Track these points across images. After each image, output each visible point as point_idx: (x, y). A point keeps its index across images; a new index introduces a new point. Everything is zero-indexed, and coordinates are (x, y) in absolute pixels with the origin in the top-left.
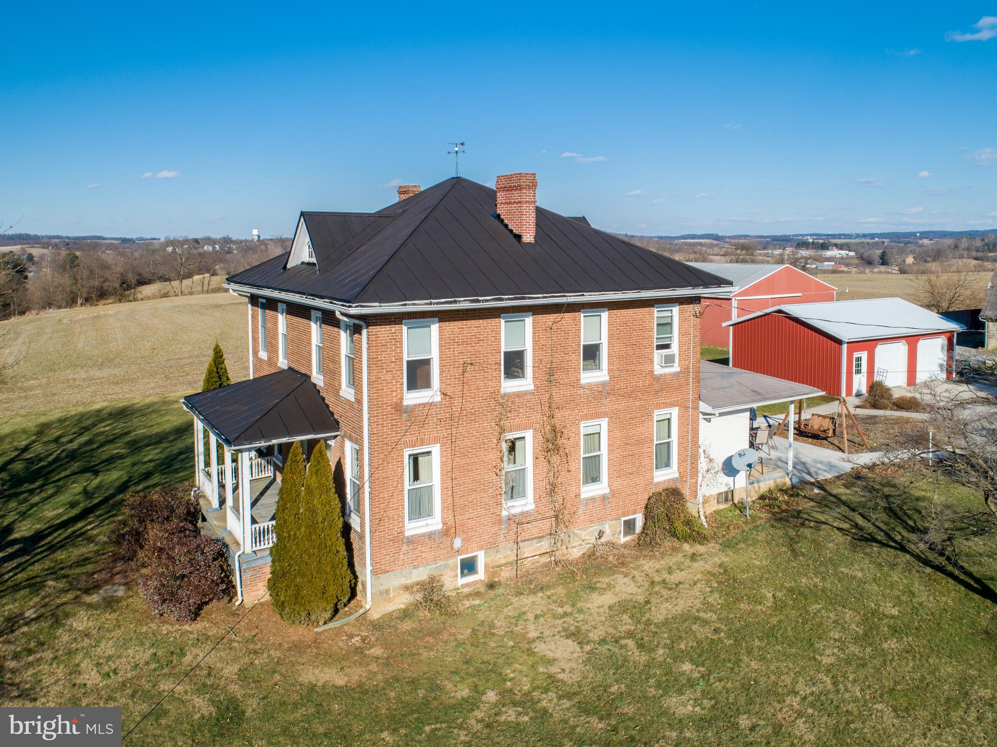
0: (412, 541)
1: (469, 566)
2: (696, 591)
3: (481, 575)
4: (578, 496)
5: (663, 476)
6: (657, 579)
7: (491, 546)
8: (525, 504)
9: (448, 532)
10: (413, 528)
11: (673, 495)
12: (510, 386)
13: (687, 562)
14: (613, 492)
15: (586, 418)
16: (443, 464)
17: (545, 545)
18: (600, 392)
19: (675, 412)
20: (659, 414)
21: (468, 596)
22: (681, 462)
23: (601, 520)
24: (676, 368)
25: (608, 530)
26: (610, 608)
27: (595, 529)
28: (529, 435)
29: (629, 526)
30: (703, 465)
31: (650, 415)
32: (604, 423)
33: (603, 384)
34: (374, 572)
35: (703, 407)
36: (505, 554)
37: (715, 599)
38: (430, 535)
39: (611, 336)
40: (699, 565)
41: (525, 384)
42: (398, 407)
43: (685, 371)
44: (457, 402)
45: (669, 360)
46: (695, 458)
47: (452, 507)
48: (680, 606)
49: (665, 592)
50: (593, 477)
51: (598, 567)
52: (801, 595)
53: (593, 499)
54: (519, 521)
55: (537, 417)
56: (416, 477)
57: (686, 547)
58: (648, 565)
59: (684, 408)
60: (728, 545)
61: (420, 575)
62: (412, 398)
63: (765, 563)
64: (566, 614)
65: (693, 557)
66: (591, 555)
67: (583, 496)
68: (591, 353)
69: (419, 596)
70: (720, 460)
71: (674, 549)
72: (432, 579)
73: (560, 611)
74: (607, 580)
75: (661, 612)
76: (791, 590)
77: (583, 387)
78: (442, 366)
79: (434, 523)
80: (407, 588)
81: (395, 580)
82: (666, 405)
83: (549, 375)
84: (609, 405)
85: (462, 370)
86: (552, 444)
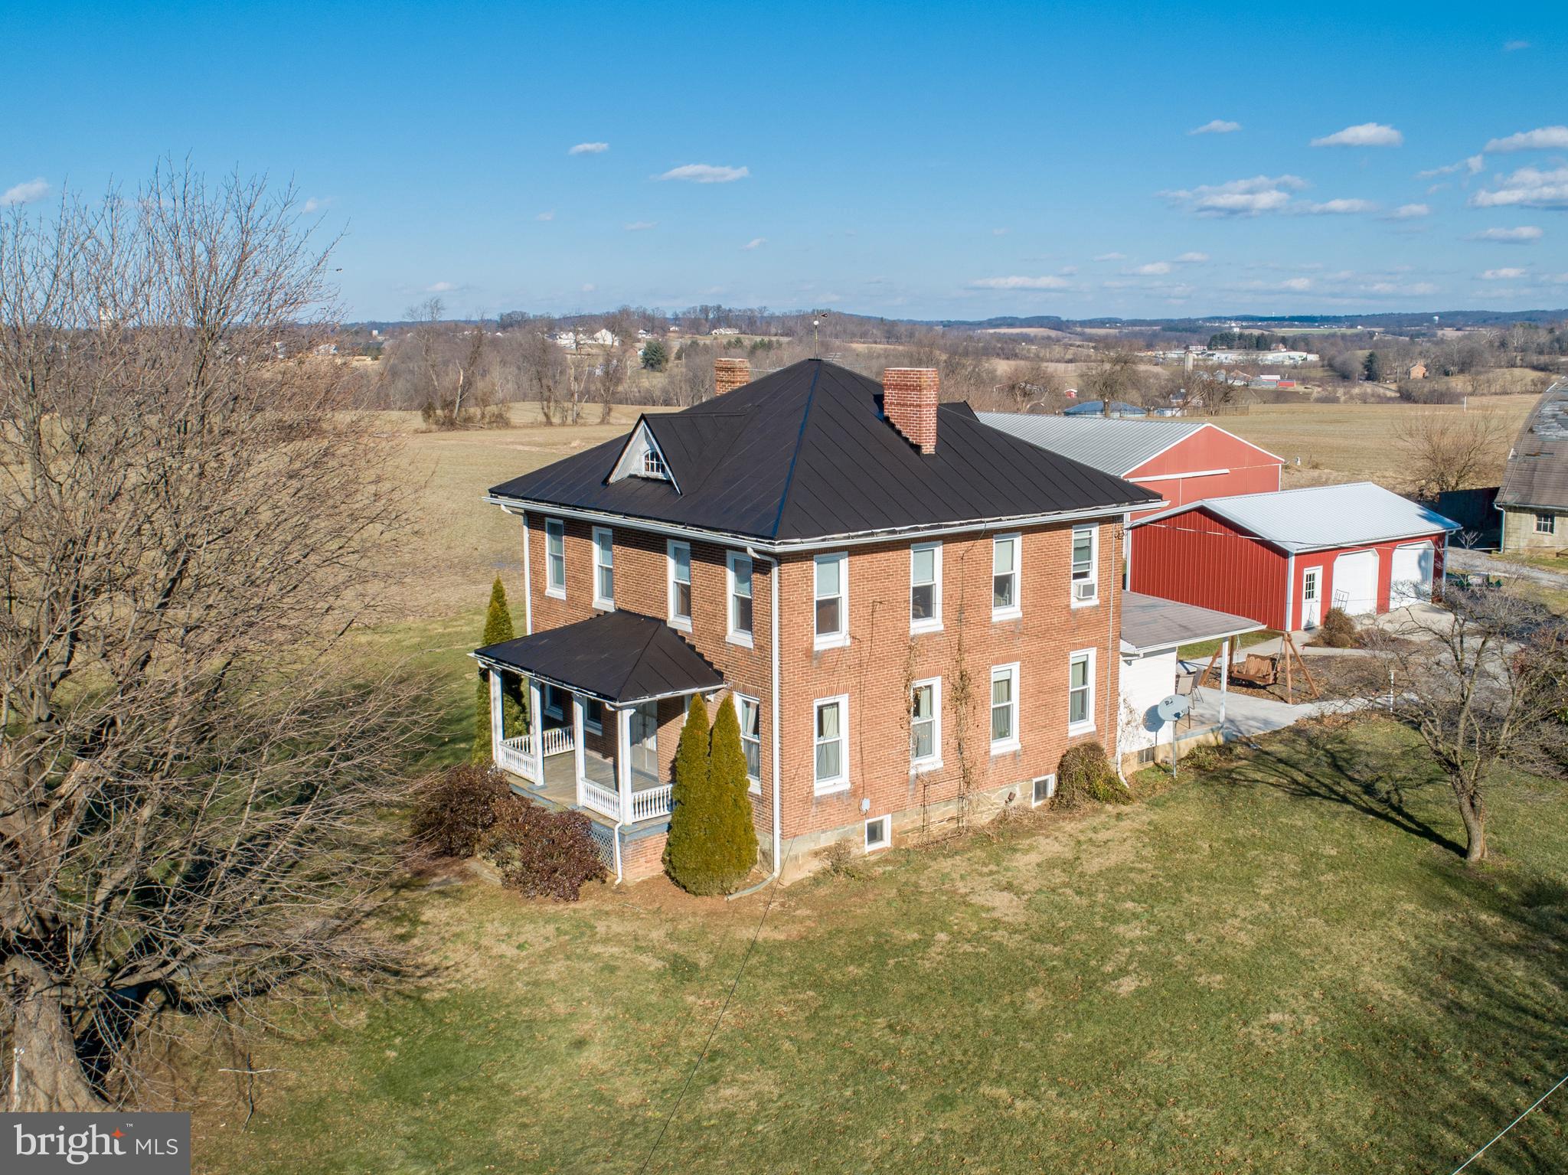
0: (821, 802)
1: (874, 833)
2: (1127, 847)
3: (886, 842)
4: (987, 752)
5: (1080, 730)
6: (1082, 838)
7: (897, 810)
8: (931, 762)
9: (856, 793)
10: (822, 788)
11: (1092, 750)
12: (919, 627)
13: (1113, 822)
14: (1025, 749)
15: (997, 662)
16: (852, 716)
17: (952, 810)
18: (1013, 631)
19: (1092, 653)
20: (1076, 656)
21: (877, 863)
22: (1099, 712)
23: (1012, 781)
24: (1095, 601)
25: (1018, 793)
26: (1038, 865)
27: (1005, 791)
28: (937, 682)
29: (1041, 789)
30: (1123, 716)
31: (1066, 657)
32: (1016, 667)
33: (1016, 622)
34: (783, 836)
35: (1125, 646)
36: (912, 819)
37: (1148, 852)
38: (839, 795)
39: (1024, 567)
40: (1126, 824)
41: (933, 624)
42: (809, 653)
43: (1104, 604)
44: (866, 645)
45: (1088, 590)
46: (1115, 707)
47: (861, 763)
48: (1113, 859)
49: (1093, 849)
50: (1002, 732)
51: (1014, 830)
53: (1003, 756)
54: (925, 782)
55: (946, 662)
56: (821, 733)
57: (1109, 807)
58: (1069, 827)
59: (1103, 649)
60: (1154, 804)
61: (828, 840)
62: (823, 642)
63: (1198, 818)
64: (991, 873)
65: (1119, 817)
66: (1003, 819)
67: (993, 753)
68: (1003, 585)
69: (828, 864)
70: (1141, 709)
71: (1095, 810)
72: (839, 846)
73: (985, 870)
74: (1028, 842)
75: (1093, 866)
77: (994, 626)
78: (851, 605)
79: (842, 783)
80: (816, 854)
81: (804, 846)
82: (1083, 646)
83: (960, 613)
84: (1021, 646)
85: (871, 609)
86: (961, 692)
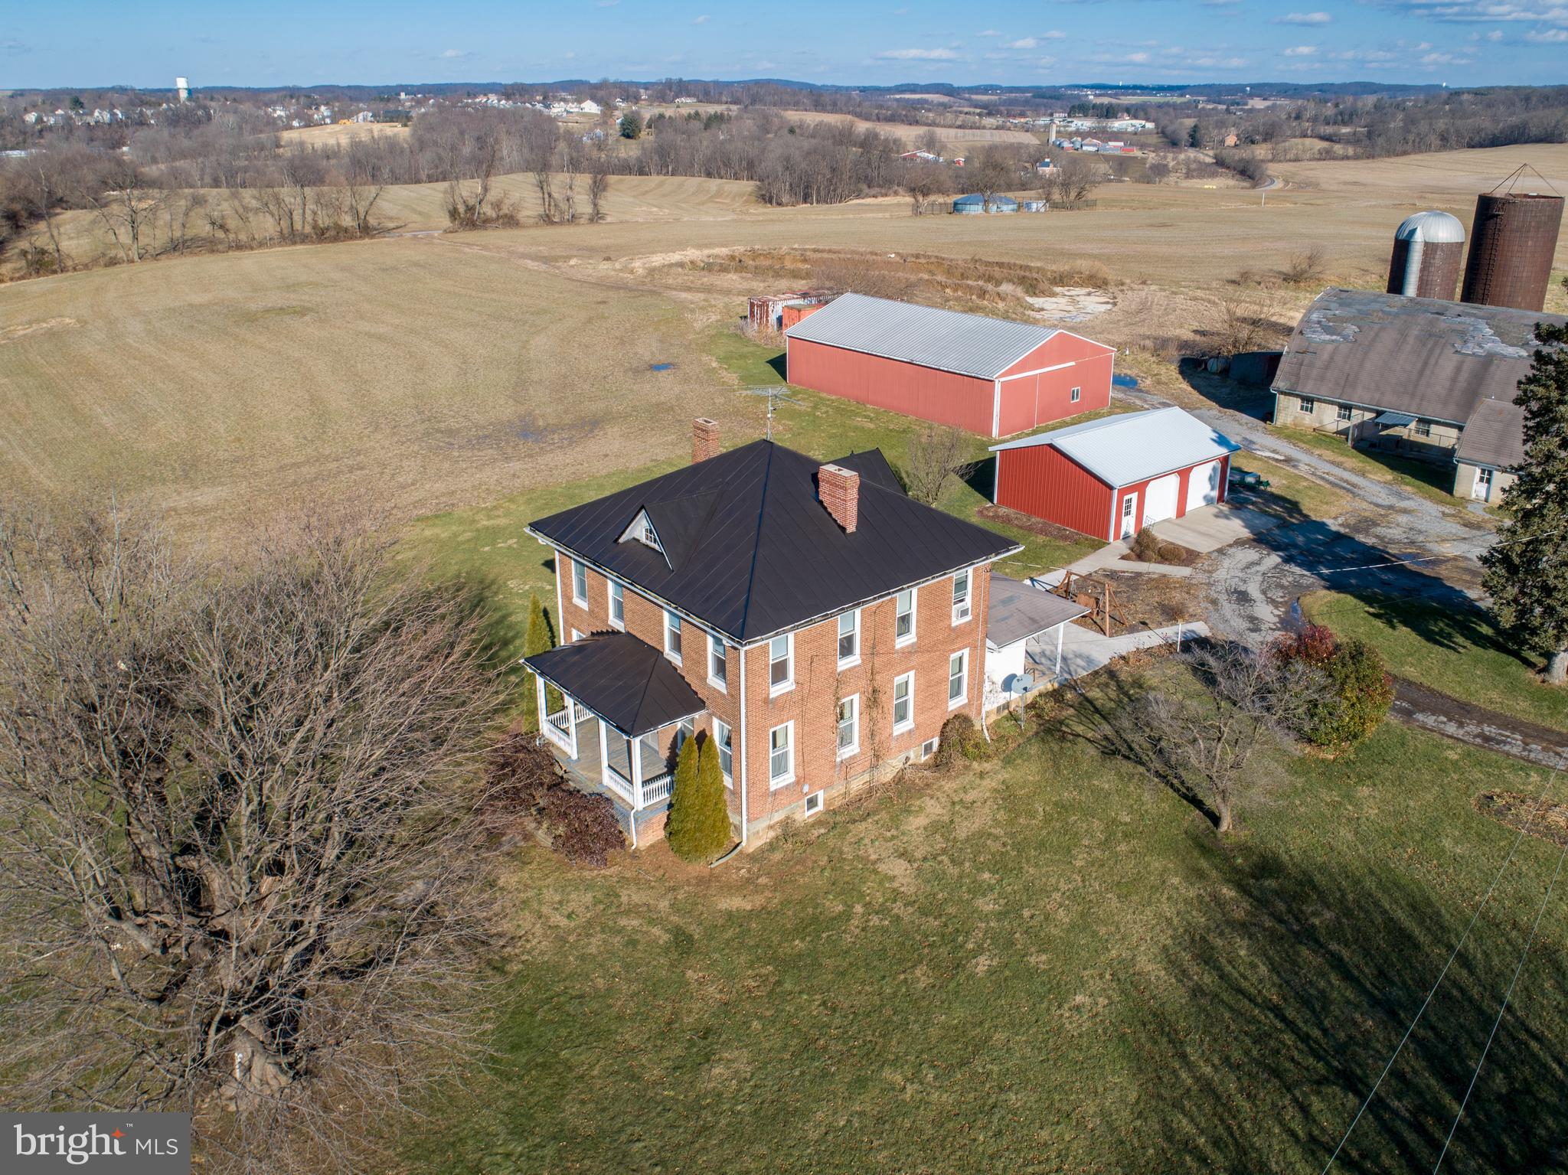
0: (775, 793)
1: (812, 803)
2: (987, 810)
3: (820, 807)
4: (891, 735)
5: (954, 705)
6: (956, 799)
7: (826, 787)
8: (853, 749)
9: (799, 782)
10: (775, 784)
11: (962, 720)
12: (844, 664)
13: (978, 781)
14: (917, 727)
15: (899, 674)
16: (796, 734)
17: (866, 777)
18: (909, 652)
19: (966, 652)
20: (955, 656)
21: (813, 825)
22: (970, 689)
23: (907, 748)
24: (968, 618)
25: (912, 755)
26: (925, 828)
27: (903, 756)
28: (856, 697)
29: (928, 748)
30: (987, 686)
31: (947, 659)
32: (912, 674)
33: (913, 645)
34: (748, 821)
35: (989, 643)
36: (839, 789)
37: (1002, 816)
38: (787, 787)
39: (919, 606)
40: (987, 783)
41: (854, 660)
42: (767, 701)
43: (976, 617)
44: (806, 686)
45: (964, 613)
46: (981, 683)
47: (803, 762)
48: (976, 825)
49: (963, 811)
50: (901, 717)
51: (909, 790)
52: (1063, 808)
53: (902, 735)
54: (848, 765)
55: (863, 683)
56: (775, 746)
57: (975, 765)
58: (948, 786)
59: (974, 648)
60: (1008, 761)
61: (779, 816)
62: (777, 691)
63: (1037, 778)
64: (893, 837)
65: (982, 775)
66: (899, 779)
67: (895, 734)
68: (905, 620)
69: (779, 831)
70: (1000, 679)
71: (966, 768)
72: (788, 818)
73: (889, 834)
74: (918, 803)
75: (963, 831)
76: (1056, 804)
77: (897, 652)
78: (796, 662)
79: (789, 778)
80: (771, 827)
81: (762, 825)
82: (960, 649)
83: (872, 650)
84: (915, 660)
85: (810, 662)
86: (873, 700)
